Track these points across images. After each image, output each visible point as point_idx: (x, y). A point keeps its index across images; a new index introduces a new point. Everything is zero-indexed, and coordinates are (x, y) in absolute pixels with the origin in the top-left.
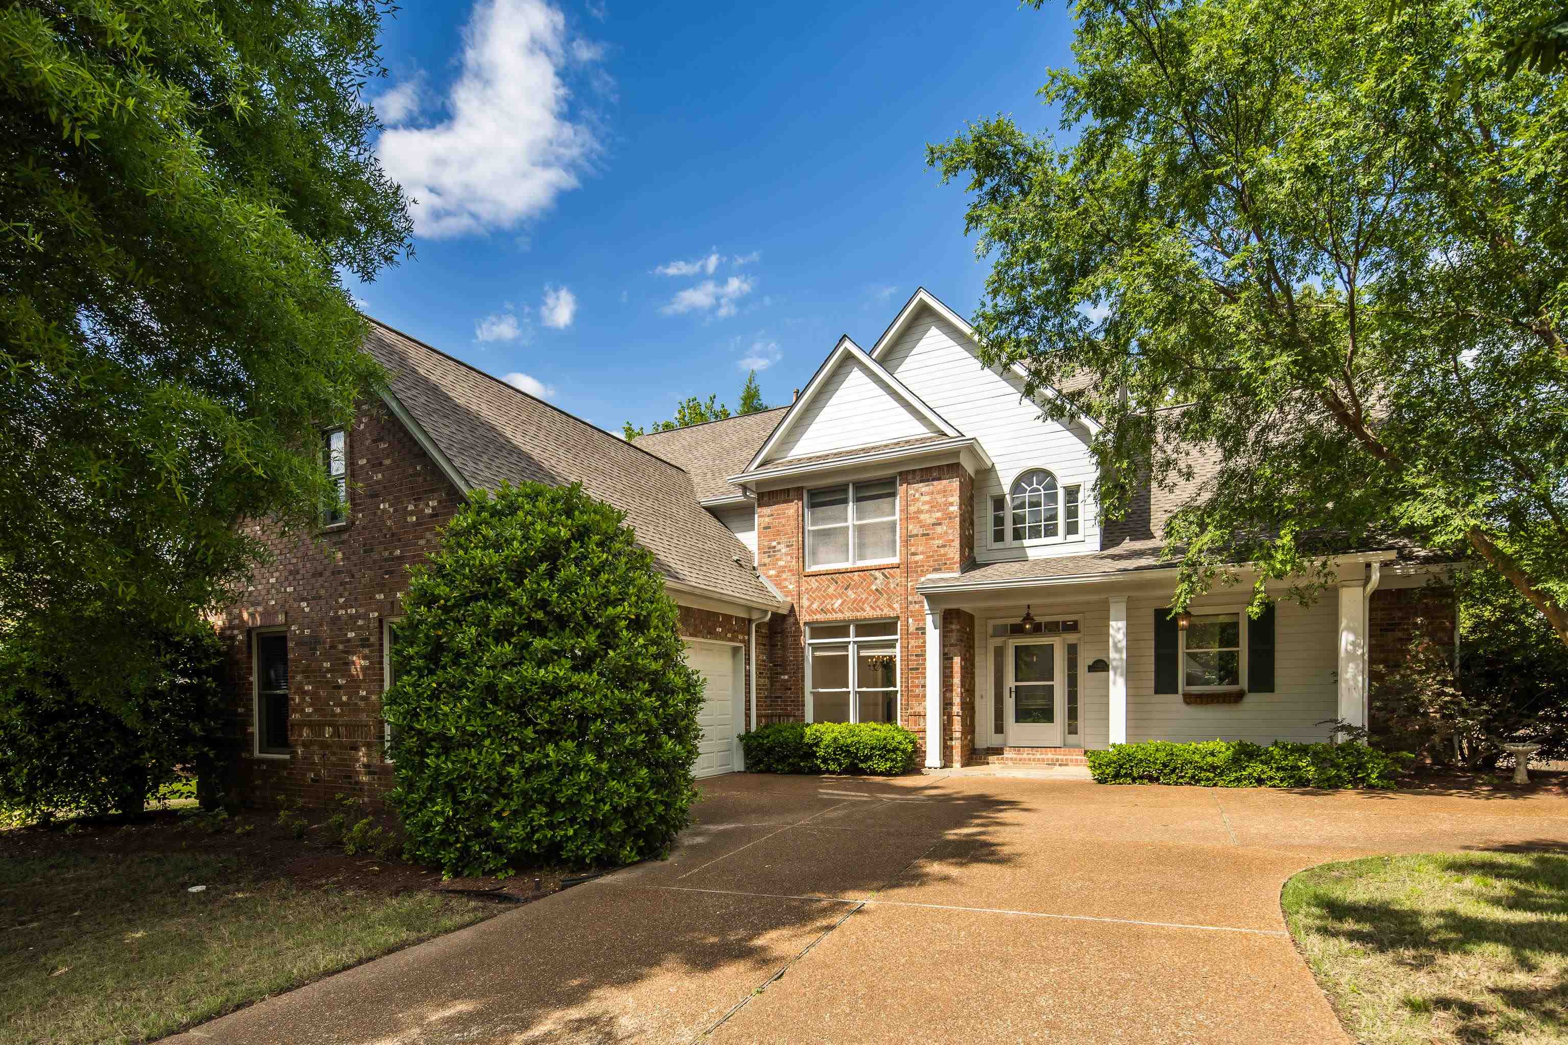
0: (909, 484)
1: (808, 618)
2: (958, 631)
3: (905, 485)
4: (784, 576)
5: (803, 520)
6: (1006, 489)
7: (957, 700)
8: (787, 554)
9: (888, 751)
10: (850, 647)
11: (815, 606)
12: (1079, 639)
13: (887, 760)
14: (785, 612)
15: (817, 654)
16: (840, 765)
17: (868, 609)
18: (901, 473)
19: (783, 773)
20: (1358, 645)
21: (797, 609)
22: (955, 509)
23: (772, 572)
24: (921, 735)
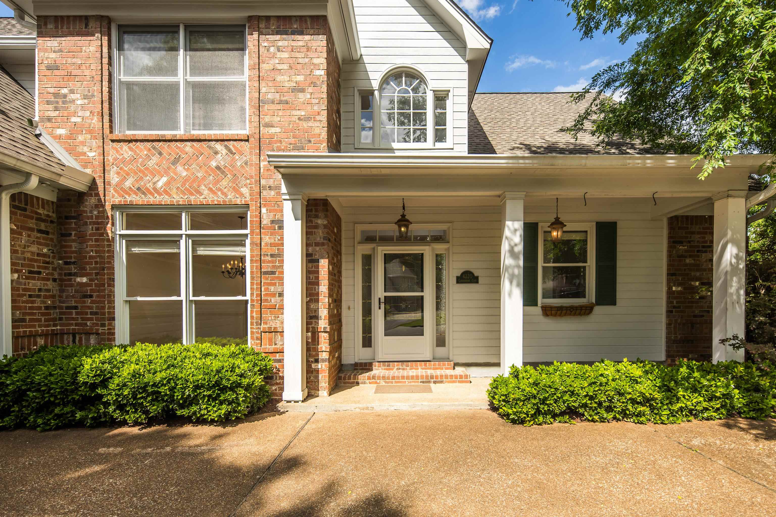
0: (260, 33)
1: (117, 200)
2: (325, 226)
3: (256, 35)
4: (81, 138)
5: (110, 64)
6: (375, 85)
7: (323, 313)
8: (83, 107)
9: (224, 389)
10: (183, 242)
11: (128, 183)
12: (448, 249)
13: (221, 403)
14: (81, 187)
15: (136, 250)
16: (146, 412)
17: (206, 192)
18: (250, 18)
19: (47, 427)
20: (741, 259)
21: (100, 182)
22: (321, 73)
23: (61, 132)
24: (278, 356)
